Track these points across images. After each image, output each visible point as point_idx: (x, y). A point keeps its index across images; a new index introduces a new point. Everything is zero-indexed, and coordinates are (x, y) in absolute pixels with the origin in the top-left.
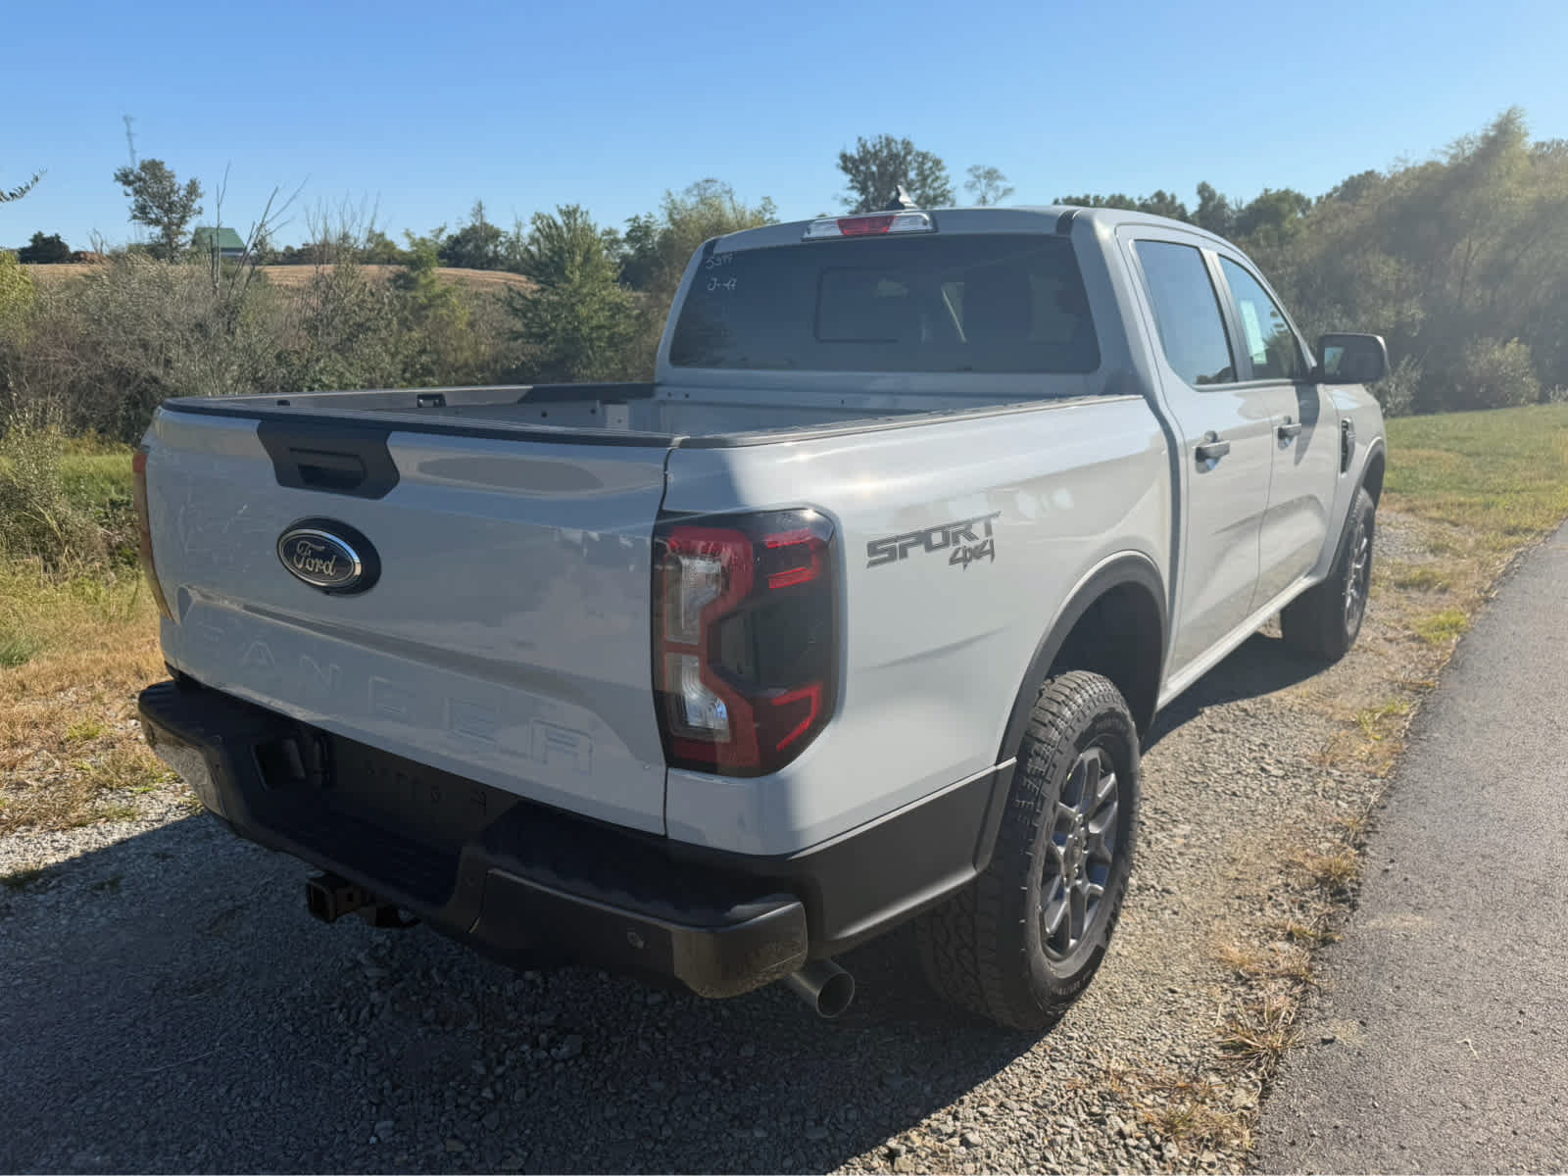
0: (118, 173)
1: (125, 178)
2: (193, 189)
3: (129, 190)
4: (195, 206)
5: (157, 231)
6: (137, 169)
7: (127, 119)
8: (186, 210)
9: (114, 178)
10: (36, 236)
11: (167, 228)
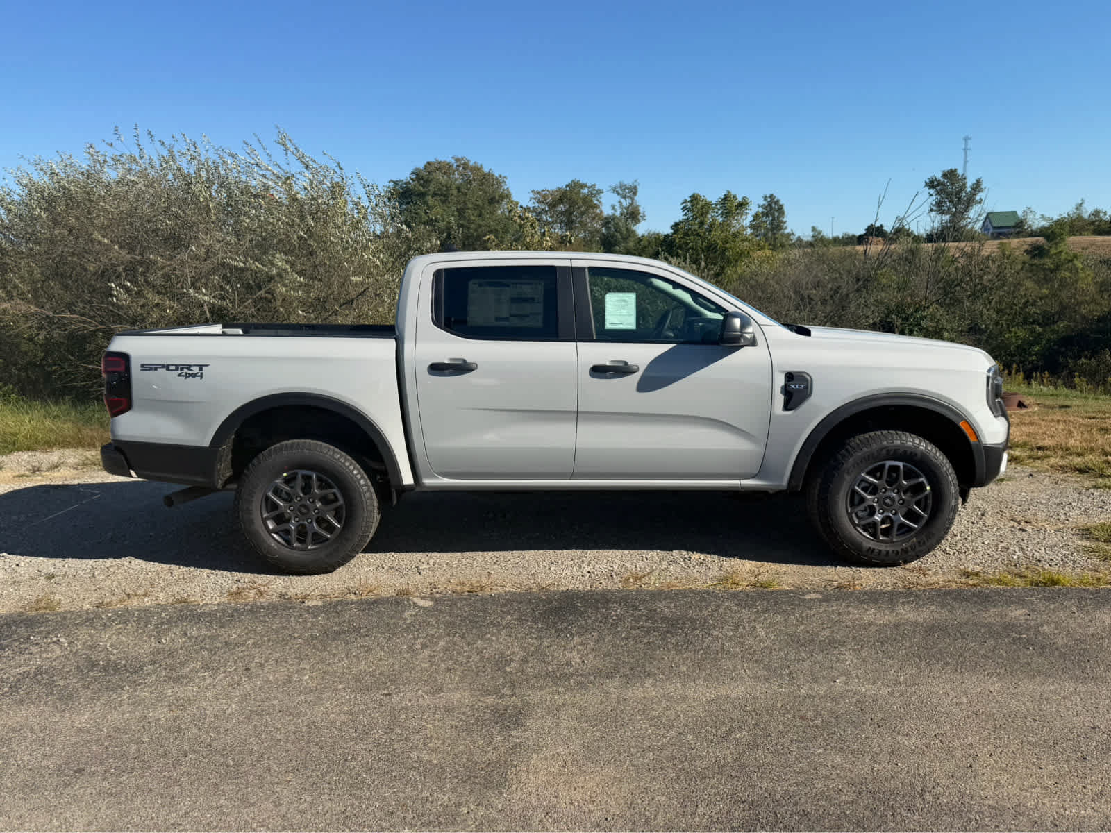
0: (928, 181)
1: (932, 184)
2: (977, 186)
3: (932, 191)
4: (977, 198)
5: (946, 218)
6: (939, 176)
7: (966, 139)
8: (970, 201)
9: (924, 184)
10: (869, 227)
11: (954, 215)
